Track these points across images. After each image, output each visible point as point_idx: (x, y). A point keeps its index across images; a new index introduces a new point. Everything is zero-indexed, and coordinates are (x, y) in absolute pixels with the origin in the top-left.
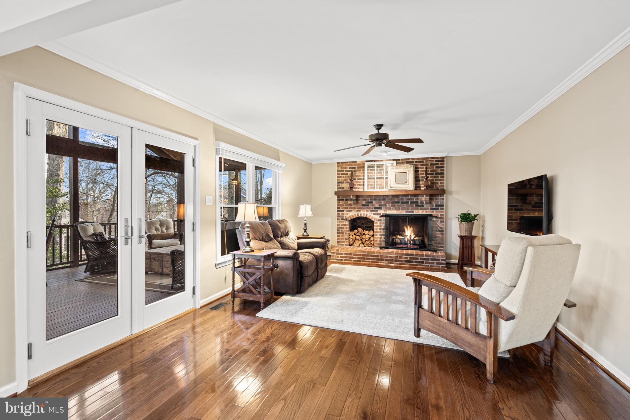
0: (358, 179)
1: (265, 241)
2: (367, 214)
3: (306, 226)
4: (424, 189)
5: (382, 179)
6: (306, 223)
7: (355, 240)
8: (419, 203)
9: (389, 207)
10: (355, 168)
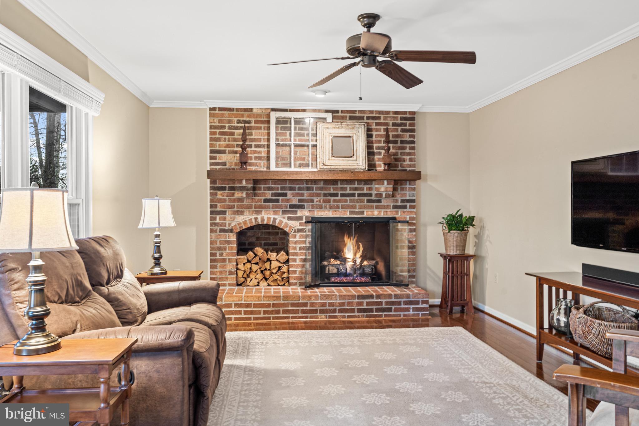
0: (256, 146)
1: (73, 302)
2: (275, 219)
3: (158, 247)
4: (385, 170)
5: (306, 148)
6: (159, 243)
7: (250, 272)
8: (374, 195)
9: (317, 203)
10: (249, 122)
